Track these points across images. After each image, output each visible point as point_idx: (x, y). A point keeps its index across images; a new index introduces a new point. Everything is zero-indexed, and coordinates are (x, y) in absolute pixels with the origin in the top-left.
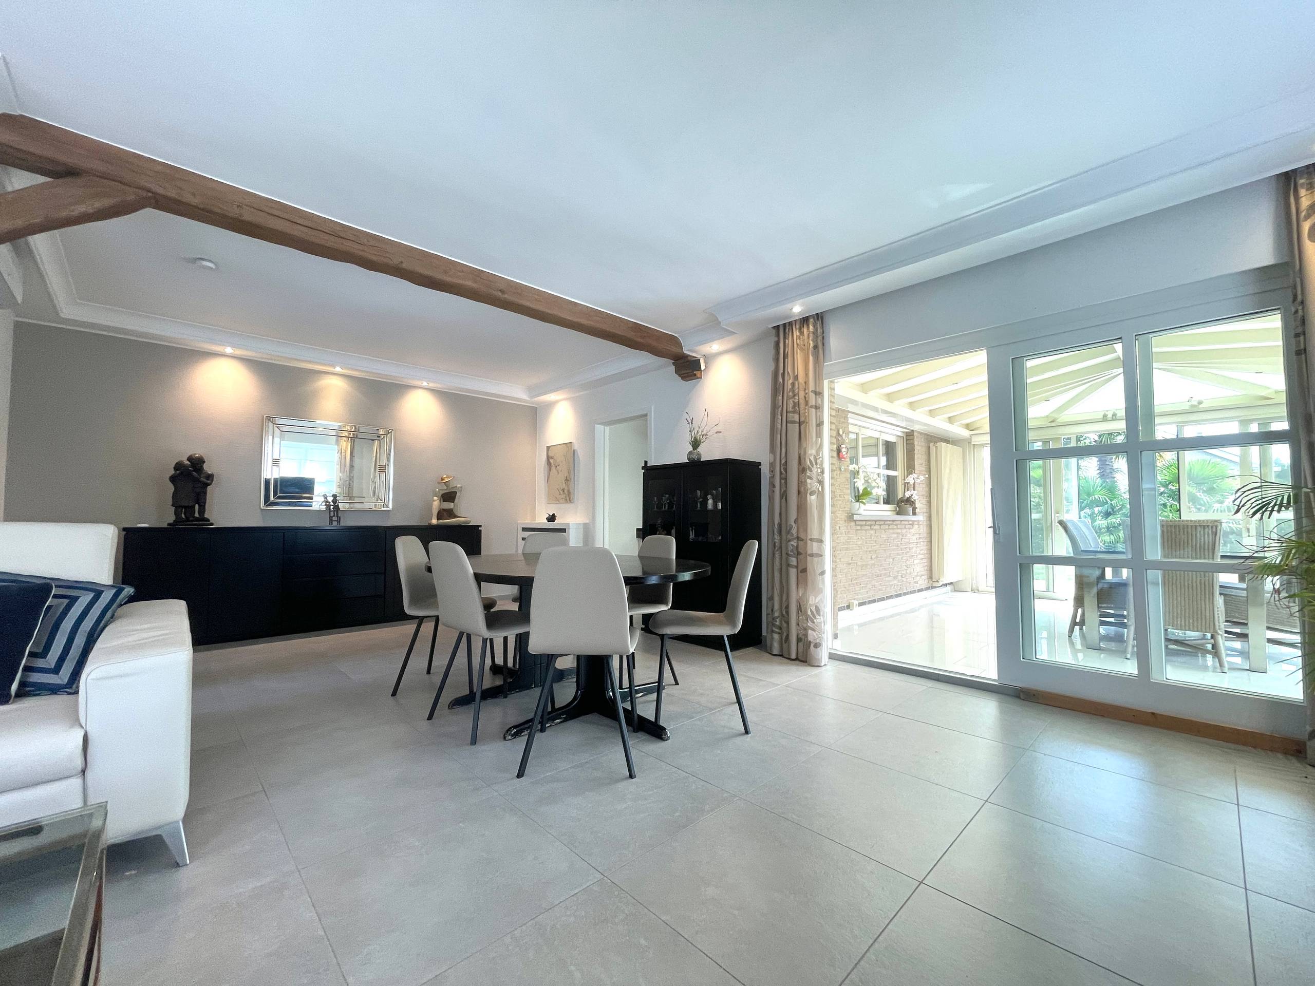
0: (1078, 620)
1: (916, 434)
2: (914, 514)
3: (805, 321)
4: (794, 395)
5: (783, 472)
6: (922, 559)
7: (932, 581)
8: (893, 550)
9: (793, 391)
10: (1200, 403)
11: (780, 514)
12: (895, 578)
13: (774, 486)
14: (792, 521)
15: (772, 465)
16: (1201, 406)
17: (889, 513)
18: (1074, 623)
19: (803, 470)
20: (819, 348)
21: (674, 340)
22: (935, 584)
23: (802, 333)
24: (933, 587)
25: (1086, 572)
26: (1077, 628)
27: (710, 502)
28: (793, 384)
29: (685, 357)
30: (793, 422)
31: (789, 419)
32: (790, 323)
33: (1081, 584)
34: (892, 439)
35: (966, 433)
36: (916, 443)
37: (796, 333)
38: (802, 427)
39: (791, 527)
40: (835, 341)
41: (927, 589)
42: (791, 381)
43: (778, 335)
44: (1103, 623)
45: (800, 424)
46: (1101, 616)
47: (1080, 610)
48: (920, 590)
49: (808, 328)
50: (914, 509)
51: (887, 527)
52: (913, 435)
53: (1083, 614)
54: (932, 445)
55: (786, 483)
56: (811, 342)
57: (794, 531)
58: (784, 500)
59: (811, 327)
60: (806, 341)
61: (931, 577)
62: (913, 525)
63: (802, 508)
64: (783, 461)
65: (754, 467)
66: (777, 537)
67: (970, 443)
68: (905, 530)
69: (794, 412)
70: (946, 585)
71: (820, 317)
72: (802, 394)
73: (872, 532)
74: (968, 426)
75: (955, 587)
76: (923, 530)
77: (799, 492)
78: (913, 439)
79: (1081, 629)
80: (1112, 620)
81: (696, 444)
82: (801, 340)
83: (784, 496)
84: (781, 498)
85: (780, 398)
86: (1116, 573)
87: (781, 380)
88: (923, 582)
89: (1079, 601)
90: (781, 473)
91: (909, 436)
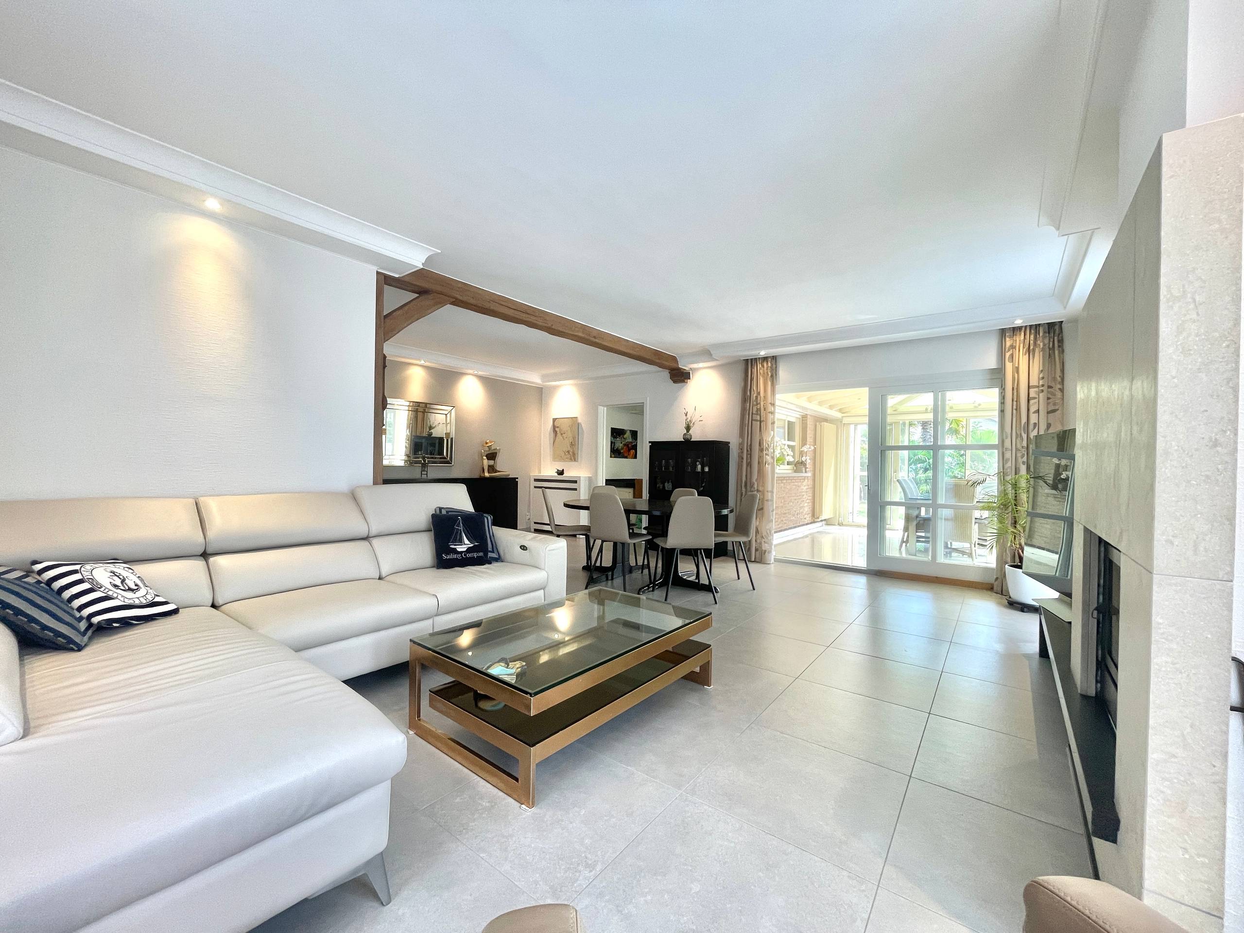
0: (905, 540)
1: (809, 417)
2: (806, 472)
3: (765, 359)
4: (757, 404)
5: (749, 450)
6: (809, 503)
7: (815, 517)
8: (793, 496)
9: (757, 402)
10: (979, 405)
11: (746, 476)
12: (794, 515)
13: (743, 458)
14: (754, 480)
15: (741, 445)
16: (979, 407)
17: (790, 471)
18: (903, 542)
19: (761, 450)
20: (774, 376)
21: (674, 359)
22: (816, 520)
23: (763, 366)
24: (814, 522)
25: (911, 511)
26: (904, 544)
27: (699, 467)
28: (757, 397)
29: (679, 369)
30: (757, 420)
31: (754, 418)
32: (756, 359)
33: (908, 519)
34: (793, 420)
35: (839, 415)
36: (808, 423)
37: (759, 366)
38: (762, 424)
39: (754, 484)
40: (783, 373)
41: (811, 523)
42: (755, 395)
43: (747, 365)
44: (918, 541)
45: (760, 422)
46: (917, 538)
47: (906, 534)
48: (807, 524)
49: (767, 364)
50: (806, 468)
51: (790, 481)
52: (807, 417)
53: (908, 536)
54: (818, 423)
55: (751, 457)
56: (769, 373)
57: (756, 486)
58: (749, 468)
59: (769, 364)
60: (766, 371)
61: (813, 515)
62: (804, 479)
63: (761, 471)
64: (749, 444)
65: (726, 445)
66: (744, 489)
67: (841, 422)
68: (800, 483)
69: (757, 414)
70: (822, 521)
71: (774, 358)
72: (762, 403)
73: (782, 485)
74: (840, 411)
75: (828, 522)
76: (810, 482)
77: (759, 463)
78: (806, 420)
79: (906, 546)
80: (924, 540)
81: (688, 428)
82: (761, 370)
83: (749, 464)
84: (747, 465)
85: (748, 405)
86: (927, 512)
87: (749, 394)
88: (808, 519)
89: (906, 529)
90: (747, 451)
91: (804, 418)
